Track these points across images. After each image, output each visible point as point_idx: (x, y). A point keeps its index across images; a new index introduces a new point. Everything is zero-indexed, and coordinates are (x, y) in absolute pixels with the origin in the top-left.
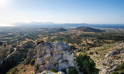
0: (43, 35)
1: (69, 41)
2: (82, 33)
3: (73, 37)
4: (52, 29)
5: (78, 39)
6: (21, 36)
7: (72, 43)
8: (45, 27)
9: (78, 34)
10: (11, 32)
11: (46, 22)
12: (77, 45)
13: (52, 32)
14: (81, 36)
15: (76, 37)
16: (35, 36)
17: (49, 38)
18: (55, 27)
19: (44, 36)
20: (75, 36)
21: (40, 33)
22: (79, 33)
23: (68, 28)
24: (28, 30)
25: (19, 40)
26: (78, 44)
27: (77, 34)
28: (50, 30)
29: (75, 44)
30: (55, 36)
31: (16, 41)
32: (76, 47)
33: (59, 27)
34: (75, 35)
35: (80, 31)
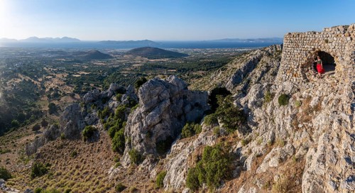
0: (54, 67)
2: (144, 62)
3: (126, 72)
4: (74, 53)
5: (137, 76)
13: (75, 61)
14: (144, 68)
15: (133, 71)
17: (70, 74)
19: (59, 70)
23: (112, 51)
25: (6, 75)
27: (133, 64)
34: (130, 66)
35: (139, 57)
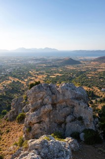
0: (37, 71)
1: (83, 82)
3: (91, 75)
4: (53, 60)
5: (100, 79)
7: (89, 87)
9: (100, 69)
11: (43, 48)
12: (99, 90)
13: (53, 66)
15: (97, 74)
16: (25, 73)
17: (48, 76)
19: (40, 73)
20: (95, 74)
21: (32, 67)
23: (82, 58)
26: (100, 88)
27: (98, 69)
28: (51, 63)
29: (94, 88)
32: (97, 94)
33: (66, 57)
34: (94, 71)
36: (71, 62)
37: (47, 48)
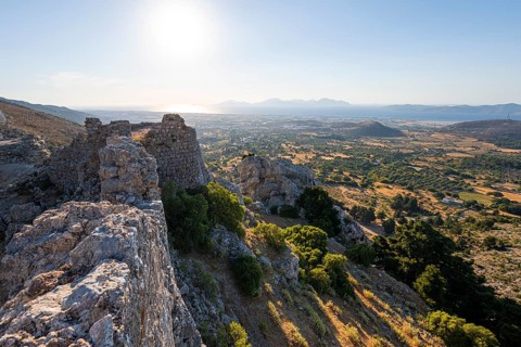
0: (297, 144)
1: (397, 177)
2: (482, 151)
3: (423, 164)
4: (334, 125)
5: (447, 174)
6: (233, 141)
7: (410, 189)
8: (311, 118)
9: (455, 151)
10: (208, 130)
11: (317, 100)
12: (434, 200)
13: (333, 137)
14: (474, 163)
15: (443, 164)
16: (273, 146)
17: (318, 155)
18: (348, 119)
19: (302, 149)
20: (439, 163)
21: (288, 136)
22: (467, 147)
23: (409, 124)
24: (254, 124)
25: (227, 153)
26: (441, 196)
27: (450, 152)
28: (328, 130)
29: (423, 193)
30: (342, 150)
31: (218, 155)
32: (425, 206)
33: (367, 120)
34: (436, 156)
35: (471, 141)
36: (377, 130)
37: (325, 100)
